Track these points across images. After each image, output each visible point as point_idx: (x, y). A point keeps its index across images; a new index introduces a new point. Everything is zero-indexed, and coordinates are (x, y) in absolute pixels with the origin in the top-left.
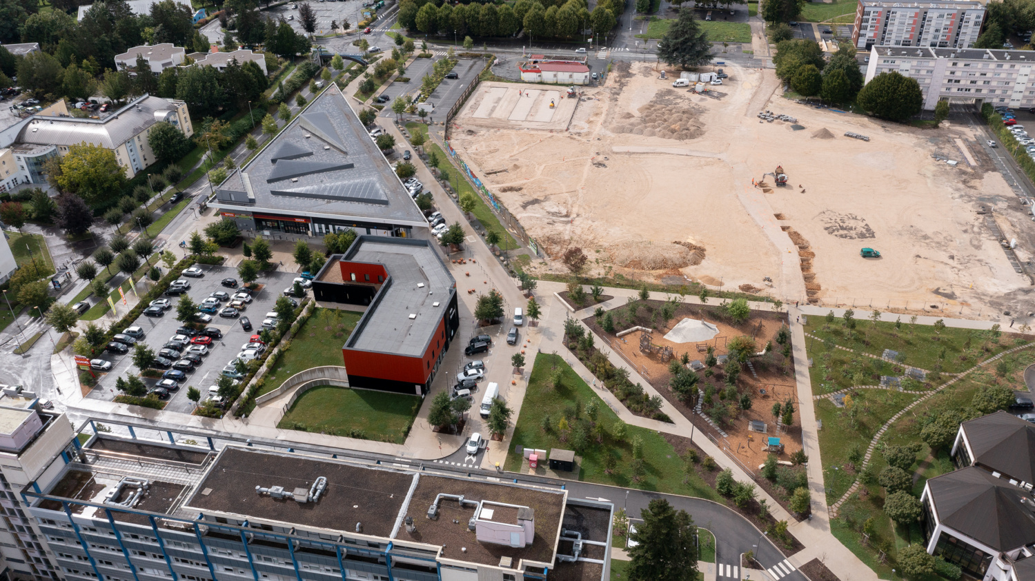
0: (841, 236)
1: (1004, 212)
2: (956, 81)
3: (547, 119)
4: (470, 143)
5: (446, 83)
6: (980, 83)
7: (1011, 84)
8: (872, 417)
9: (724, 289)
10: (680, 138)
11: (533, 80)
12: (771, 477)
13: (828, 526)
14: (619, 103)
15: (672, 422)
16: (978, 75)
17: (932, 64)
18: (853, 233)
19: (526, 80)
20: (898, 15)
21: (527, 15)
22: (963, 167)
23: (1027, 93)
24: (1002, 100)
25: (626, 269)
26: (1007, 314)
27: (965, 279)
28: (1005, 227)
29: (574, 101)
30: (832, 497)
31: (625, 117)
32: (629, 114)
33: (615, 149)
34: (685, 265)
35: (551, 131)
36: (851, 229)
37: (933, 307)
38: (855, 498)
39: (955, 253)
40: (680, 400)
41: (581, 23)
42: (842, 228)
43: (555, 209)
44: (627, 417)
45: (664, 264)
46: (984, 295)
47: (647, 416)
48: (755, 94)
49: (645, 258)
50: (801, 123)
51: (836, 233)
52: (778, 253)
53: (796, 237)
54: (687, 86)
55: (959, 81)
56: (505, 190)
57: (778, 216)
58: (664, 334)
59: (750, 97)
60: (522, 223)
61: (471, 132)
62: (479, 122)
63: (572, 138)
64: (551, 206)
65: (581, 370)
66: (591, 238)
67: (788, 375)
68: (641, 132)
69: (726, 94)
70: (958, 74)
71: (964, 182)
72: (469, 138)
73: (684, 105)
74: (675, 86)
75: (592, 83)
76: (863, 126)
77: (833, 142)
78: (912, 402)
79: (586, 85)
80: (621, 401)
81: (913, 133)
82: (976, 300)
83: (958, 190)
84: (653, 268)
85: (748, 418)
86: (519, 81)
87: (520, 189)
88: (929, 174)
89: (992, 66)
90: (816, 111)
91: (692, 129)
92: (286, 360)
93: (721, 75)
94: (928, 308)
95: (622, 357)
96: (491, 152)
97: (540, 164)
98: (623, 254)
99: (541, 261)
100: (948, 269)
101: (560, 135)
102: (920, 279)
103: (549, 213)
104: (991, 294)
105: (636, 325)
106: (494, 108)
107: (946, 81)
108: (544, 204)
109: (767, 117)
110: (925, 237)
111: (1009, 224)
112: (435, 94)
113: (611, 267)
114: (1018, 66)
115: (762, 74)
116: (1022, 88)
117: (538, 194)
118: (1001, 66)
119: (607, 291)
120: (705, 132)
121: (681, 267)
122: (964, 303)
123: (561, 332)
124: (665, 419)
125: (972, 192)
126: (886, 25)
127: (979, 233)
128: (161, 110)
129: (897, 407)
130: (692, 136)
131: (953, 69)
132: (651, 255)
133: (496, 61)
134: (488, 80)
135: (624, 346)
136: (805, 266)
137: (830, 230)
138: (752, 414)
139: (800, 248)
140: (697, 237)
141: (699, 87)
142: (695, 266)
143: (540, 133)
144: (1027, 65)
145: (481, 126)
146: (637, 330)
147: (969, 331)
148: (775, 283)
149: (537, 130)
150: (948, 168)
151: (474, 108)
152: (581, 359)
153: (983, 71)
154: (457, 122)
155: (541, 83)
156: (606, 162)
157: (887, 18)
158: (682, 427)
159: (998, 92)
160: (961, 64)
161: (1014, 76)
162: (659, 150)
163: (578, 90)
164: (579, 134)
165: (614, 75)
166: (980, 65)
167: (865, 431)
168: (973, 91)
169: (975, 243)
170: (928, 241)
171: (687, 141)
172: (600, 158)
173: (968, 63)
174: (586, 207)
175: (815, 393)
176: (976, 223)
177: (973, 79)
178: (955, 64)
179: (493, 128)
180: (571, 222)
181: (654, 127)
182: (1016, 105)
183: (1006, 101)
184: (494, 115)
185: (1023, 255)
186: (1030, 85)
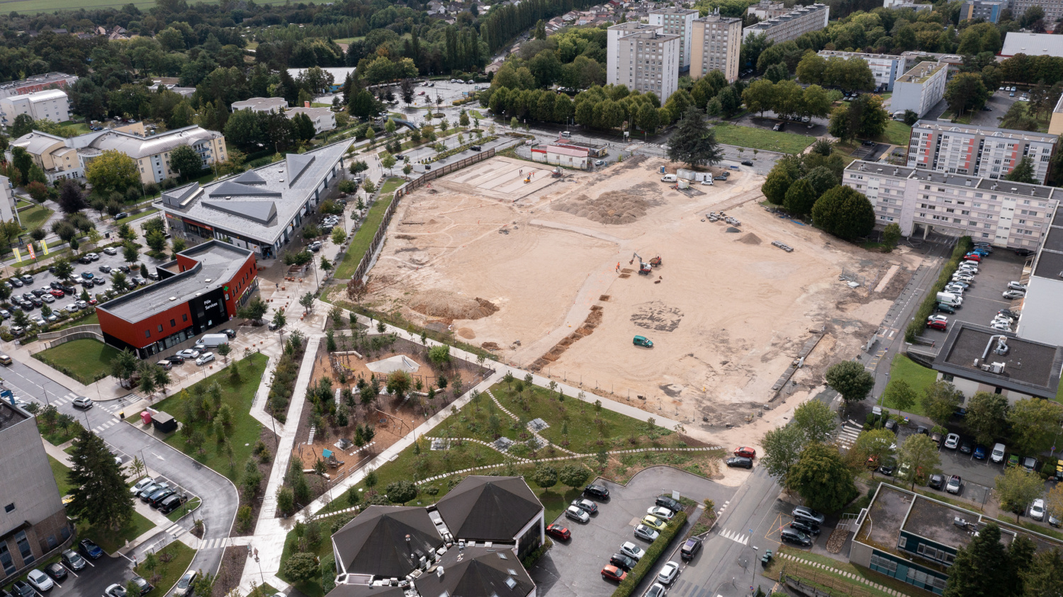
0: (640, 325)
1: (841, 336)
2: (930, 207)
3: (509, 191)
4: (422, 199)
5: (464, 153)
6: (958, 212)
7: (994, 218)
8: (445, 465)
9: (471, 342)
10: (605, 222)
11: (539, 160)
13: (293, 527)
14: (591, 187)
15: (284, 424)
16: (954, 202)
17: (902, 184)
18: (655, 324)
19: (534, 159)
20: (951, 140)
22: (860, 290)
23: (1014, 231)
24: (986, 235)
25: (411, 311)
26: (706, 420)
27: (709, 384)
28: (822, 348)
29: (552, 180)
30: (326, 509)
31: (578, 199)
32: (586, 197)
33: (535, 222)
34: (462, 317)
35: (501, 200)
36: (659, 320)
37: (640, 397)
39: (734, 360)
42: (650, 318)
43: (418, 258)
44: (257, 411)
45: (443, 312)
46: (709, 400)
47: (272, 414)
49: (433, 305)
50: (742, 227)
51: (638, 320)
52: (558, 325)
53: (594, 317)
54: (675, 182)
55: (934, 207)
56: (399, 237)
57: (604, 298)
58: (369, 362)
59: (726, 199)
61: (433, 192)
62: (450, 185)
63: (510, 208)
64: (419, 255)
66: (416, 283)
67: (425, 415)
68: (576, 212)
69: (704, 194)
70: (932, 199)
71: (841, 303)
72: (427, 195)
73: (648, 197)
74: (663, 181)
77: (751, 246)
78: (500, 463)
79: (579, 170)
80: (268, 398)
81: (853, 253)
82: (693, 402)
83: (822, 308)
84: (432, 314)
86: (528, 159)
87: (413, 238)
88: (812, 291)
89: (970, 194)
91: (626, 216)
93: (721, 177)
94: (634, 396)
95: (314, 370)
96: (429, 209)
97: (456, 223)
98: (421, 298)
100: (705, 371)
101: (504, 204)
102: (664, 373)
103: (411, 259)
104: (718, 400)
105: (355, 350)
106: (478, 176)
107: (919, 206)
108: (417, 252)
109: (716, 218)
110: (724, 341)
111: (830, 346)
113: (399, 306)
114: (1000, 198)
116: (1008, 224)
117: (423, 244)
118: (981, 195)
120: (636, 221)
121: (455, 318)
122: (678, 402)
124: (281, 419)
125: (835, 313)
126: (938, 150)
127: (786, 349)
128: (198, 137)
129: (480, 464)
130: (618, 222)
131: (927, 193)
132: (439, 303)
133: (531, 142)
134: (504, 155)
136: (568, 340)
137: (636, 317)
139: (586, 325)
141: (682, 184)
142: (470, 320)
143: (490, 200)
144: (1011, 198)
145: (448, 188)
148: (519, 347)
149: (490, 198)
150: (842, 288)
151: (461, 174)
153: (961, 199)
154: (433, 183)
155: (546, 163)
156: (512, 231)
157: (939, 142)
159: (980, 225)
160: (934, 189)
161: (997, 209)
162: (572, 228)
164: (520, 206)
165: (619, 165)
166: (956, 192)
168: (950, 221)
169: (769, 356)
170: (721, 345)
171: (608, 225)
172: (511, 227)
173: (942, 187)
174: (446, 261)
175: (427, 434)
176: (796, 340)
177: (949, 207)
178: (928, 187)
179: (456, 191)
180: (418, 269)
181: (592, 210)
182: (1002, 243)
183: (991, 237)
184: (469, 182)
185: (800, 375)
186: (1017, 222)
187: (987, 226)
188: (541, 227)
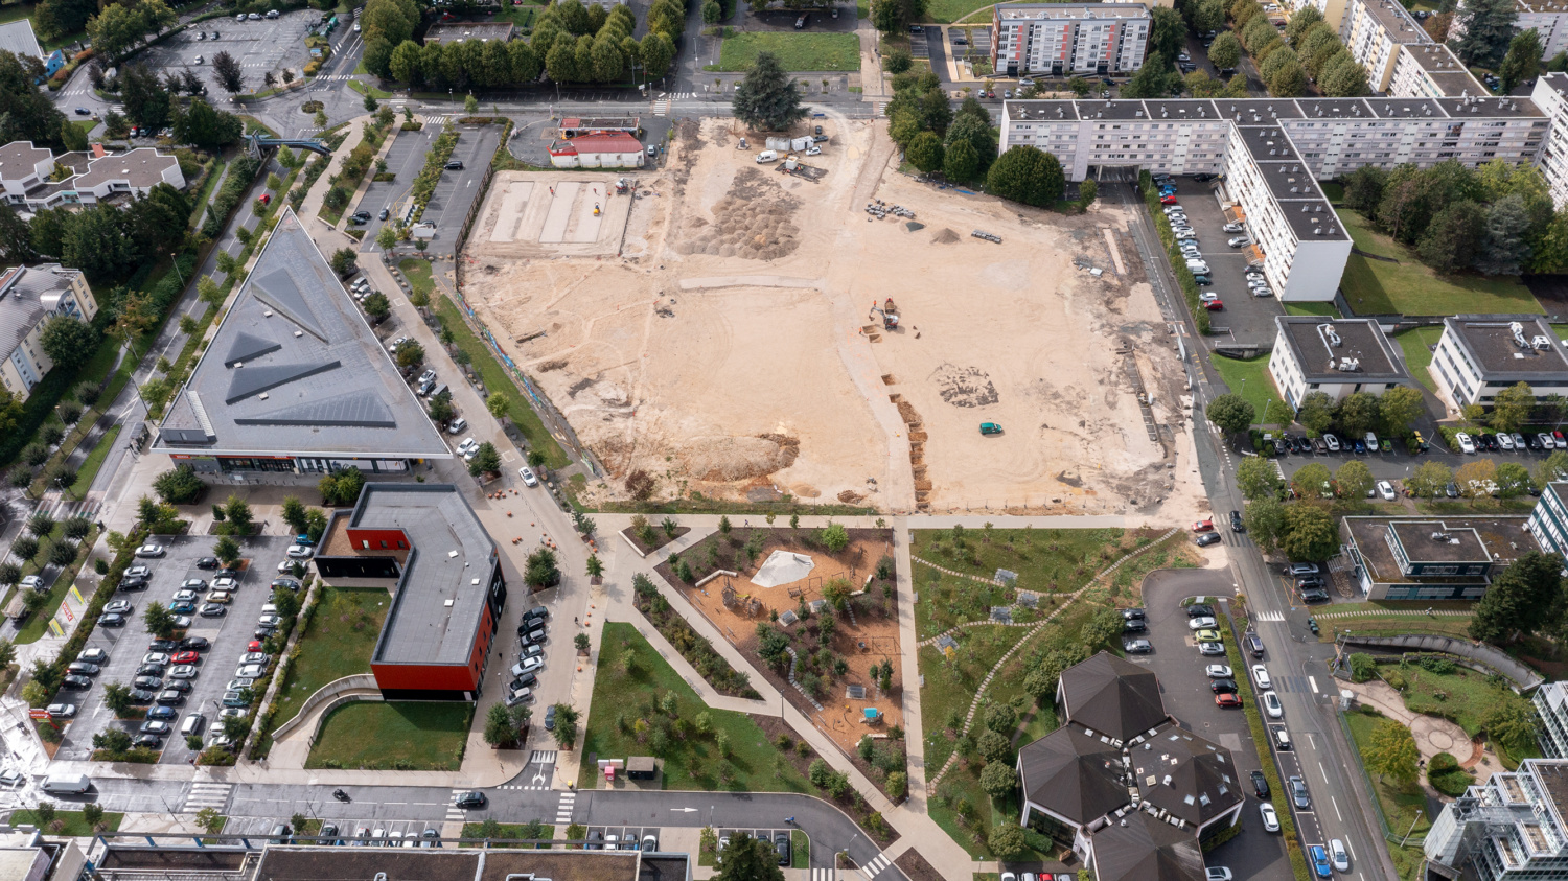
0: (960, 404)
1: (1147, 348)
2: (1106, 147)
3: (592, 238)
4: (492, 288)
5: (447, 180)
6: (1134, 147)
7: (1170, 147)
8: (977, 665)
9: (819, 501)
10: (768, 257)
11: (567, 165)
12: (866, 757)
13: (926, 806)
14: (686, 198)
15: (763, 699)
16: (1130, 138)
17: (1075, 127)
18: (973, 397)
19: (559, 165)
20: (1044, 29)
21: (550, 52)
22: (1108, 278)
23: (1190, 157)
24: (1162, 165)
25: (704, 482)
26: (1134, 502)
27: (1095, 457)
28: (1146, 371)
29: (625, 199)
30: (931, 771)
31: (694, 226)
32: (699, 220)
33: (685, 284)
34: (775, 469)
35: (599, 258)
36: (971, 391)
37: (1055, 501)
38: (954, 769)
39: (1086, 416)
40: (771, 668)
41: (626, 59)
42: (962, 391)
43: (610, 395)
44: (713, 699)
45: (748, 471)
46: (1113, 477)
47: (734, 694)
48: (863, 169)
49: (726, 466)
50: (919, 219)
51: (954, 399)
52: (885, 439)
53: (906, 410)
54: (775, 161)
55: (1109, 146)
56: (544, 369)
57: (887, 379)
58: (751, 576)
59: (856, 173)
60: (572, 422)
61: (491, 269)
62: (501, 250)
63: (626, 268)
64: (606, 390)
65: (657, 641)
66: (659, 437)
67: (890, 617)
68: (716, 251)
69: (826, 172)
71: (1108, 303)
72: (490, 278)
73: (772, 196)
74: (759, 163)
75: (650, 163)
76: (997, 216)
77: (958, 247)
78: (1022, 637)
79: (641, 168)
80: (705, 678)
81: (1055, 223)
82: (1103, 485)
83: (1099, 316)
84: (737, 478)
85: (846, 681)
86: (549, 167)
87: (565, 364)
88: (1068, 293)
89: (1146, 127)
90: (939, 193)
91: (782, 240)
92: (299, 672)
93: (819, 136)
94: (1050, 503)
95: (703, 616)
96: (521, 303)
97: (587, 318)
98: (698, 462)
99: (599, 482)
100: (1076, 443)
101: (610, 264)
102: (1045, 461)
103: (604, 401)
104: (1120, 474)
105: (718, 568)
106: (519, 220)
107: (1094, 147)
108: (597, 386)
109: (878, 211)
110: (1056, 396)
111: (1150, 366)
112: (434, 201)
113: (685, 482)
114: (1176, 126)
115: (873, 128)
116: (1183, 150)
117: (589, 370)
118: (1157, 126)
119: (682, 520)
120: (798, 243)
121: (770, 473)
122: (1091, 491)
123: (629, 591)
124: (754, 696)
125: (1115, 319)
126: (1030, 43)
127: (1117, 384)
128: (49, 290)
129: (1006, 647)
130: (782, 253)
131: (1101, 133)
132: (733, 460)
133: (514, 132)
134: (505, 168)
135: (705, 600)
136: (915, 456)
137: (946, 395)
138: (850, 676)
139: (911, 426)
140: (790, 423)
141: (791, 163)
142: (787, 469)
143: (584, 262)
144: (1186, 124)
145: (504, 257)
146: (720, 574)
147: (1091, 532)
148: (879, 486)
149: (579, 257)
150: (1091, 280)
151: (491, 224)
152: (655, 626)
153: (1137, 134)
154: (470, 252)
155: (579, 169)
156: (673, 308)
157: (1031, 34)
158: (773, 703)
159: (1156, 157)
160: (1109, 126)
161: (1173, 137)
162: (741, 280)
163: (630, 178)
164: (635, 260)
165: (677, 146)
167: (969, 681)
168: (1126, 157)
169: (1111, 399)
170: (1057, 401)
171: (775, 260)
172: (665, 301)
173: (1117, 124)
174: (651, 387)
175: (919, 639)
176: (1115, 369)
177: (1125, 144)
178: (1102, 127)
179: (520, 258)
180: (633, 414)
181: (733, 241)
182: (1178, 171)
183: (1167, 166)
184: (519, 236)
185: (1161, 414)
186: (1192, 147)
187: (1164, 156)
188: (702, 290)
